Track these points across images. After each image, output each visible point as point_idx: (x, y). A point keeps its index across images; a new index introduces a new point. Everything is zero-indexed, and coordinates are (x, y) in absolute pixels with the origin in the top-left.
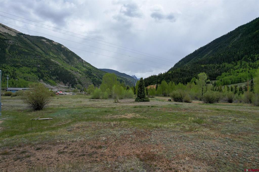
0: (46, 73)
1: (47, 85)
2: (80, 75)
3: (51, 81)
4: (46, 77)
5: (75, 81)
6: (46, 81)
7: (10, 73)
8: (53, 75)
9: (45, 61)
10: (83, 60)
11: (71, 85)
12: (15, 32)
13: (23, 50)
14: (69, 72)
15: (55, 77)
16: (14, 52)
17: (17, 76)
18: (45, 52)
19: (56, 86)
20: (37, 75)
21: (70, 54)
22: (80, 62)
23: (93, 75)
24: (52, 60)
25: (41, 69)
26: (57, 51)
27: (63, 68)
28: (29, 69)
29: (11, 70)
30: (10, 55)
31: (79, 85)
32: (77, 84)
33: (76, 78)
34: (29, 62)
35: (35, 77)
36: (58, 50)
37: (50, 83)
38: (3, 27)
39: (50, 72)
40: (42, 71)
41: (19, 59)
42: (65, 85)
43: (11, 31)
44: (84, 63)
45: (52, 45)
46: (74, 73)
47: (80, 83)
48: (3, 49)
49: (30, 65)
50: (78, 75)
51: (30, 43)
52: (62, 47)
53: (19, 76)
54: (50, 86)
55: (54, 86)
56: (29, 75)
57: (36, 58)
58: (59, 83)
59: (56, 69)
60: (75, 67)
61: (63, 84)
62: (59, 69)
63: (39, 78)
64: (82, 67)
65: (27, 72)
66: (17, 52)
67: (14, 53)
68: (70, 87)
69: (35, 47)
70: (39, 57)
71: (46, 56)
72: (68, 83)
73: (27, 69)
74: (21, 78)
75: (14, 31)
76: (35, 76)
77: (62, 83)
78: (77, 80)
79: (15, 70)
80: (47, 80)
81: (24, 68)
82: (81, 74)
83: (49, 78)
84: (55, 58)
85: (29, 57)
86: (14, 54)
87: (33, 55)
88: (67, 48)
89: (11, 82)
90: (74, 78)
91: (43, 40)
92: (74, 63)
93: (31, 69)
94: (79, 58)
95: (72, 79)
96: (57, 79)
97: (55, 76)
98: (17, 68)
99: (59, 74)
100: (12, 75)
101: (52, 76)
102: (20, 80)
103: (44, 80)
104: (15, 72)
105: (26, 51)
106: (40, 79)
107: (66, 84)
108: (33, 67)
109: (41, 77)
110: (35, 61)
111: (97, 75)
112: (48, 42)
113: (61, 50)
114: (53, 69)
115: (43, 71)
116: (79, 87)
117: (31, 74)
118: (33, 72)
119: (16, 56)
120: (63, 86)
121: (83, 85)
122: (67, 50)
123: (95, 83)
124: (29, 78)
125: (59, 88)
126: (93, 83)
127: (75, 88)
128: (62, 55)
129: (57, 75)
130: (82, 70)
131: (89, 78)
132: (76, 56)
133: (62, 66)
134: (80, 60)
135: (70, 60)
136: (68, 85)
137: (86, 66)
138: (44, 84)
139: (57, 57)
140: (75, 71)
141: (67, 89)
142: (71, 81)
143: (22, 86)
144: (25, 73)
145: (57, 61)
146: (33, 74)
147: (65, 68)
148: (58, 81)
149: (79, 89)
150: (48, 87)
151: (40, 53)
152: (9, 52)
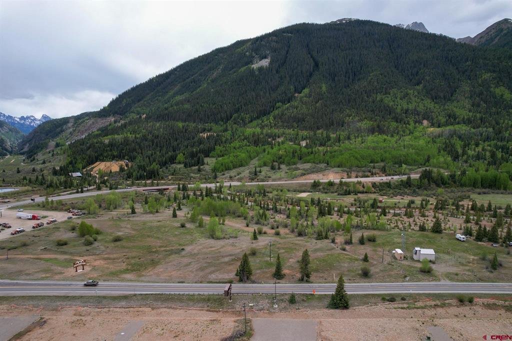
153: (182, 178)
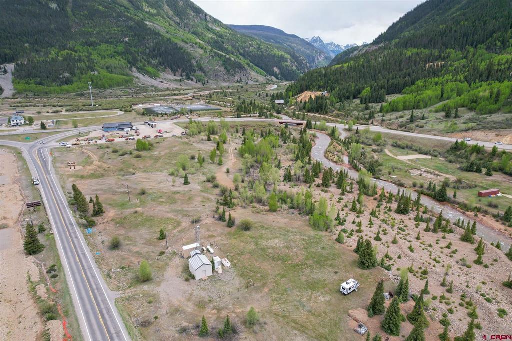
0: (141, 53)
1: (144, 79)
2: (202, 52)
3: (151, 69)
4: (141, 61)
5: (192, 66)
6: (142, 69)
7: (84, 62)
8: (154, 57)
9: (135, 28)
10: (206, 15)
11: (184, 74)
13: (96, 8)
14: (181, 48)
15: (157, 61)
16: (82, 13)
17: (96, 64)
18: (133, 5)
19: (160, 78)
20: (126, 60)
22: (201, 19)
23: (227, 50)
24: (148, 23)
25: (131, 47)
27: (169, 40)
28: (111, 49)
29: (84, 55)
30: (77, 21)
31: (199, 73)
32: (195, 71)
33: (194, 59)
34: (110, 33)
35: (124, 65)
37: (149, 72)
39: (148, 51)
40: (133, 50)
41: (91, 28)
42: (175, 76)
44: (208, 22)
46: (190, 50)
47: (201, 69)
48: (63, 10)
49: (112, 41)
50: (198, 52)
53: (99, 64)
54: (149, 79)
55: (156, 79)
57: (120, 24)
58: (165, 71)
59: (157, 44)
60: (193, 33)
61: (171, 73)
62: (162, 43)
63: (129, 66)
64: (206, 32)
65: (108, 56)
66: (86, 12)
67: (81, 15)
68: (184, 77)
70: (124, 21)
71: (136, 15)
73: (109, 48)
74: (103, 69)
76: (123, 63)
77: (170, 71)
78: (195, 64)
79: (91, 54)
80: (143, 67)
81: (104, 47)
82: (202, 49)
83: (146, 63)
84: (152, 16)
85: (108, 22)
86: (82, 17)
87: (114, 17)
90: (190, 61)
92: (190, 24)
93: (115, 47)
94: (198, 10)
95: (187, 62)
96: (160, 63)
97: (157, 59)
98: (93, 47)
99: (163, 53)
100: (88, 65)
101: (152, 58)
102: (102, 71)
103: (138, 69)
104: (93, 57)
105: (101, 8)
106: (131, 67)
107: (177, 73)
108: (118, 42)
109: (133, 63)
110: (119, 29)
111: (233, 47)
114: (152, 44)
115: (134, 49)
116: (200, 78)
117: (116, 59)
118: (118, 53)
119: (86, 22)
120: (172, 77)
121: (207, 74)
123: (229, 68)
124: (115, 68)
125: (164, 81)
126: (226, 68)
127: (192, 80)
128: (166, 8)
129: (161, 57)
130: (206, 39)
131: (218, 58)
132: (193, 7)
133: (168, 36)
134: (201, 15)
135: (181, 19)
136: (180, 74)
137: (212, 29)
138: (138, 76)
139: (158, 13)
140: (191, 44)
141: (179, 83)
142: (184, 66)
143: (106, 85)
144: (107, 57)
145: (156, 24)
146: (119, 58)
147: (174, 40)
148: (162, 67)
149: (199, 82)
150: (146, 83)
151: (125, 8)
152: (74, 15)
153: (342, 115)
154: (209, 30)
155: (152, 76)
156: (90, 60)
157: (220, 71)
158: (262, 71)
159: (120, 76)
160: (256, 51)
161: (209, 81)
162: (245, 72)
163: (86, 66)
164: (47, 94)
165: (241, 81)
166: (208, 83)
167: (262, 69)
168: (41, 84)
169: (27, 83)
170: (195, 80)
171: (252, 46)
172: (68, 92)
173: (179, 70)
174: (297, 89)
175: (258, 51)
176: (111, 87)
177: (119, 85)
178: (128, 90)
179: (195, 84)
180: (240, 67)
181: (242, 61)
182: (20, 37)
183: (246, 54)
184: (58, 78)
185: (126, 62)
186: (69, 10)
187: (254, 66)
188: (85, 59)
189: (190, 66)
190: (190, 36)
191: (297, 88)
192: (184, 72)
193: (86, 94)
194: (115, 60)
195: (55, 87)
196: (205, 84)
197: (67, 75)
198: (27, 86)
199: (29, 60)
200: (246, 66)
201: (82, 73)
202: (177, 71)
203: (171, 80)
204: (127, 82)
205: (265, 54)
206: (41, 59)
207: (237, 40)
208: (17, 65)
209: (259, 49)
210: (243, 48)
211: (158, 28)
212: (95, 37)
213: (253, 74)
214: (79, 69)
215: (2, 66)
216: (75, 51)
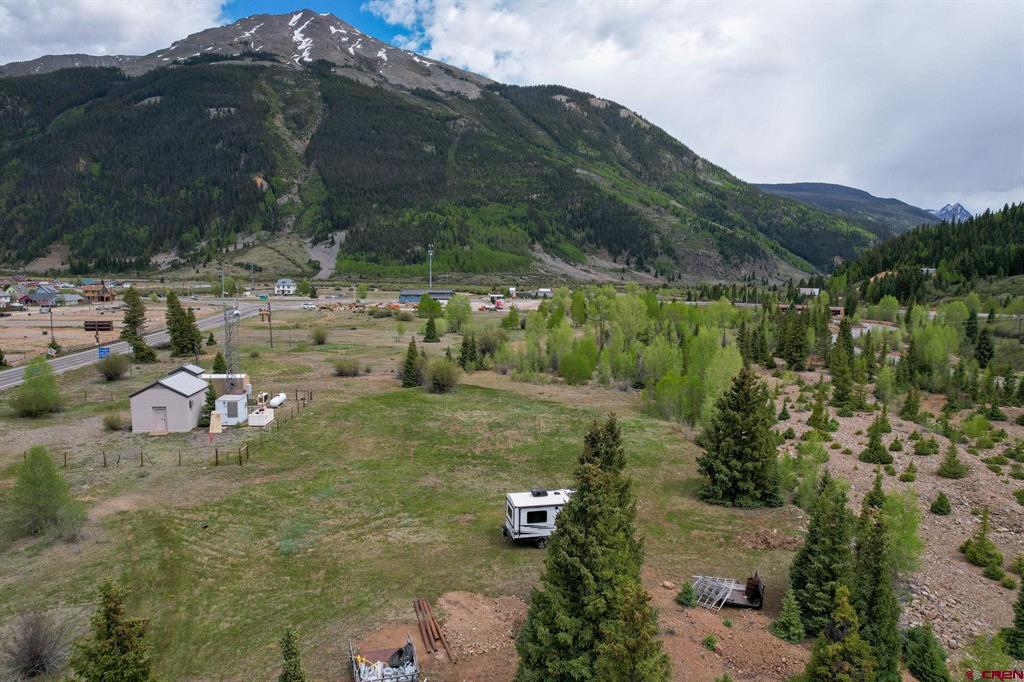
0: (555, 220)
1: (552, 263)
2: (675, 221)
3: (568, 247)
4: (553, 233)
5: (650, 244)
6: (552, 247)
7: (452, 229)
8: (579, 227)
9: (554, 177)
10: (696, 158)
11: (634, 259)
12: (477, 85)
13: (493, 148)
14: (633, 213)
15: (583, 234)
16: (469, 157)
17: (470, 235)
18: (561, 144)
19: (583, 264)
20: (525, 229)
21: (648, 139)
22: (685, 165)
23: (730, 219)
24: (578, 171)
25: (540, 209)
26: (604, 131)
27: (612, 198)
28: (502, 211)
29: (455, 219)
30: (458, 168)
31: (664, 259)
32: (656, 255)
33: (656, 232)
34: (507, 185)
35: (520, 237)
36: (607, 128)
37: (564, 253)
38: (446, 75)
39: (569, 216)
40: (543, 213)
41: (479, 178)
42: (615, 261)
43: (467, 83)
44: (699, 170)
45: (586, 114)
46: (651, 215)
47: (670, 252)
48: (441, 153)
49: (509, 198)
50: (667, 220)
51: (519, 115)
52: (623, 113)
53: (476, 234)
54: (562, 265)
55: (575, 265)
56: (504, 229)
57: (527, 171)
58: (595, 253)
59: (587, 204)
60: (663, 190)
61: (608, 257)
62: (597, 202)
63: (530, 240)
64: (691, 189)
65: (497, 222)
66: (475, 155)
67: (467, 160)
69: (533, 126)
70: (536, 166)
71: (560, 159)
72: (625, 254)
73: (500, 210)
74: (481, 241)
75: (476, 79)
76: (520, 234)
77: (605, 252)
78: (657, 241)
79: (467, 218)
80: (554, 243)
81: (493, 207)
82: (677, 216)
83: (562, 237)
84: (590, 159)
85: (507, 169)
86: (467, 162)
87: (519, 161)
88: (640, 117)
89: (453, 257)
90: (646, 236)
91: (558, 97)
92: (661, 175)
93: (512, 208)
94: (680, 150)
95: (642, 236)
97: (583, 230)
98: (473, 208)
99: (597, 222)
100: (456, 234)
101: (575, 229)
102: (477, 246)
103: (545, 245)
104: (468, 223)
105: (501, 148)
106: (533, 242)
107: (619, 258)
108: (517, 201)
109: (537, 236)
110: (525, 180)
111: (746, 214)
112: (573, 101)
113: (617, 129)
114: (579, 205)
115: (545, 212)
116: (663, 267)
117: (509, 228)
118: (514, 219)
119: (473, 170)
120: (608, 264)
121: (681, 261)
122: (638, 124)
123: (729, 252)
124: (503, 242)
125: (591, 270)
126: (722, 253)
127: (648, 271)
128: (620, 147)
129: (591, 227)
130: (690, 199)
131: (708, 233)
132: (671, 144)
133: (612, 192)
134: (685, 158)
135: (645, 165)
136: (625, 259)
137: (704, 183)
138: (543, 258)
139: (602, 155)
140: (656, 207)
141: (620, 275)
142: (635, 245)
143: (479, 267)
144: (493, 223)
145: (595, 173)
146: (513, 227)
147: (622, 197)
148: (591, 246)
149: (662, 275)
150: (554, 269)
151: (545, 149)
152: (456, 160)
154: (697, 185)
155: (568, 259)
156: (463, 227)
157: (709, 257)
158: (806, 262)
159: (507, 255)
160: (795, 224)
161: (684, 275)
162: (765, 261)
163: (454, 235)
164: (379, 275)
165: (754, 278)
166: (680, 278)
167: (805, 258)
168: (375, 260)
169: (355, 259)
170: (653, 271)
171: (787, 214)
172: (413, 275)
173: (623, 251)
174: (859, 269)
175: (800, 223)
176: (486, 270)
177: (501, 268)
178: (516, 278)
179: (653, 278)
180: (755, 251)
181: (762, 242)
182: (368, 194)
183: (773, 229)
184: (403, 253)
185: (526, 233)
186: (451, 153)
187: (789, 253)
188: (455, 225)
189: (646, 245)
190: (657, 194)
191: (860, 265)
192: (634, 255)
193: (439, 279)
194: (506, 229)
195: (395, 266)
196: (673, 280)
197: (419, 248)
198: (354, 263)
199: (368, 225)
200: (769, 251)
201: (443, 247)
202: (620, 253)
203: (605, 268)
204: (517, 264)
205: (815, 229)
206: (387, 223)
207: (756, 202)
208: (351, 233)
209: (802, 220)
210: (766, 217)
211: (596, 178)
212: (483, 194)
213: (784, 267)
214: (442, 239)
215: (330, 235)
216: (441, 213)
